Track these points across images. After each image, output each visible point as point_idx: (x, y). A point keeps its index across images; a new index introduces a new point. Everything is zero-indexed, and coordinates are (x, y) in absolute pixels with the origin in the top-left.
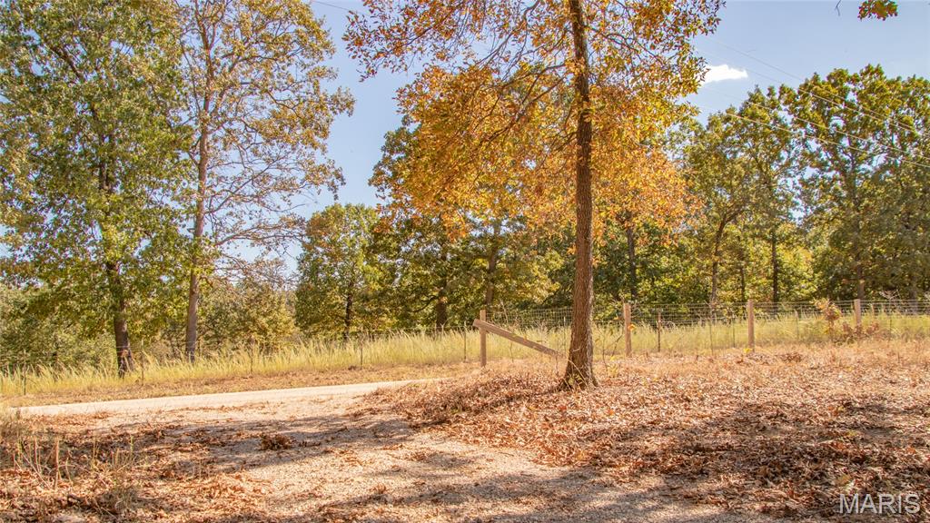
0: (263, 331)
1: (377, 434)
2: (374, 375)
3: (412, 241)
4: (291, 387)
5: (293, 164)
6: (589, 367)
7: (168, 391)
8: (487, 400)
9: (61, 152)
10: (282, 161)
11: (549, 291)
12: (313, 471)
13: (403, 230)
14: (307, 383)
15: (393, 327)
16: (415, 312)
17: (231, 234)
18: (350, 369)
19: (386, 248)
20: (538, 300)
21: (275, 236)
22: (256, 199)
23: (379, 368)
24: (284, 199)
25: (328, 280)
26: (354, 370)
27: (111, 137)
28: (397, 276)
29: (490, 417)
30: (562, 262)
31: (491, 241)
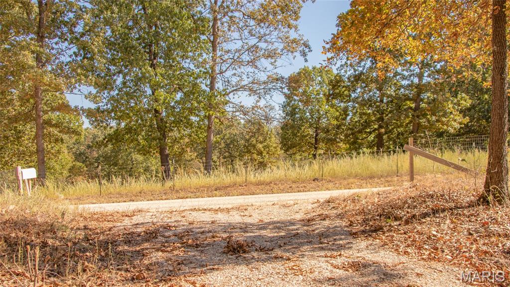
0: (260, 153)
1: (322, 240)
2: (331, 185)
3: (359, 90)
4: (273, 193)
5: (274, 39)
6: (505, 186)
7: (190, 195)
8: (416, 212)
9: (125, 37)
10: (267, 37)
11: (460, 123)
12: (259, 279)
13: (352, 82)
14: (283, 190)
15: (346, 150)
16: (361, 140)
17: (235, 88)
18: (314, 180)
19: (340, 95)
20: (452, 131)
21: (263, 89)
22: (251, 64)
23: (335, 180)
24: (272, 64)
25: (301, 119)
26: (317, 181)
27: (156, 26)
28: (348, 115)
29: (419, 228)
30: (470, 102)
31: (416, 88)
